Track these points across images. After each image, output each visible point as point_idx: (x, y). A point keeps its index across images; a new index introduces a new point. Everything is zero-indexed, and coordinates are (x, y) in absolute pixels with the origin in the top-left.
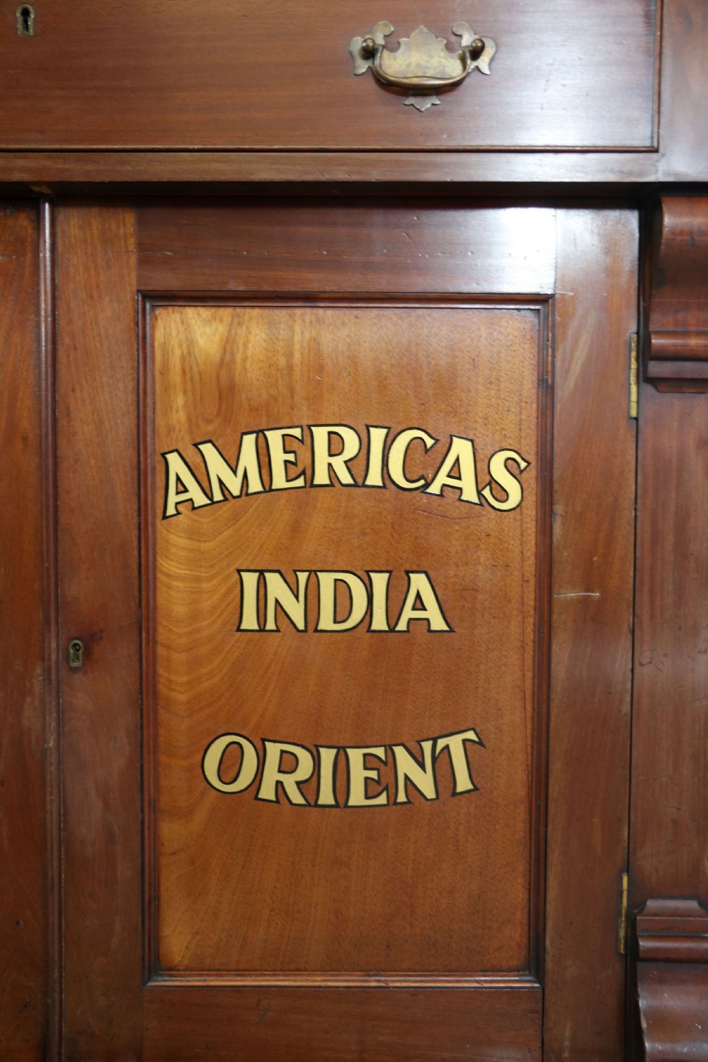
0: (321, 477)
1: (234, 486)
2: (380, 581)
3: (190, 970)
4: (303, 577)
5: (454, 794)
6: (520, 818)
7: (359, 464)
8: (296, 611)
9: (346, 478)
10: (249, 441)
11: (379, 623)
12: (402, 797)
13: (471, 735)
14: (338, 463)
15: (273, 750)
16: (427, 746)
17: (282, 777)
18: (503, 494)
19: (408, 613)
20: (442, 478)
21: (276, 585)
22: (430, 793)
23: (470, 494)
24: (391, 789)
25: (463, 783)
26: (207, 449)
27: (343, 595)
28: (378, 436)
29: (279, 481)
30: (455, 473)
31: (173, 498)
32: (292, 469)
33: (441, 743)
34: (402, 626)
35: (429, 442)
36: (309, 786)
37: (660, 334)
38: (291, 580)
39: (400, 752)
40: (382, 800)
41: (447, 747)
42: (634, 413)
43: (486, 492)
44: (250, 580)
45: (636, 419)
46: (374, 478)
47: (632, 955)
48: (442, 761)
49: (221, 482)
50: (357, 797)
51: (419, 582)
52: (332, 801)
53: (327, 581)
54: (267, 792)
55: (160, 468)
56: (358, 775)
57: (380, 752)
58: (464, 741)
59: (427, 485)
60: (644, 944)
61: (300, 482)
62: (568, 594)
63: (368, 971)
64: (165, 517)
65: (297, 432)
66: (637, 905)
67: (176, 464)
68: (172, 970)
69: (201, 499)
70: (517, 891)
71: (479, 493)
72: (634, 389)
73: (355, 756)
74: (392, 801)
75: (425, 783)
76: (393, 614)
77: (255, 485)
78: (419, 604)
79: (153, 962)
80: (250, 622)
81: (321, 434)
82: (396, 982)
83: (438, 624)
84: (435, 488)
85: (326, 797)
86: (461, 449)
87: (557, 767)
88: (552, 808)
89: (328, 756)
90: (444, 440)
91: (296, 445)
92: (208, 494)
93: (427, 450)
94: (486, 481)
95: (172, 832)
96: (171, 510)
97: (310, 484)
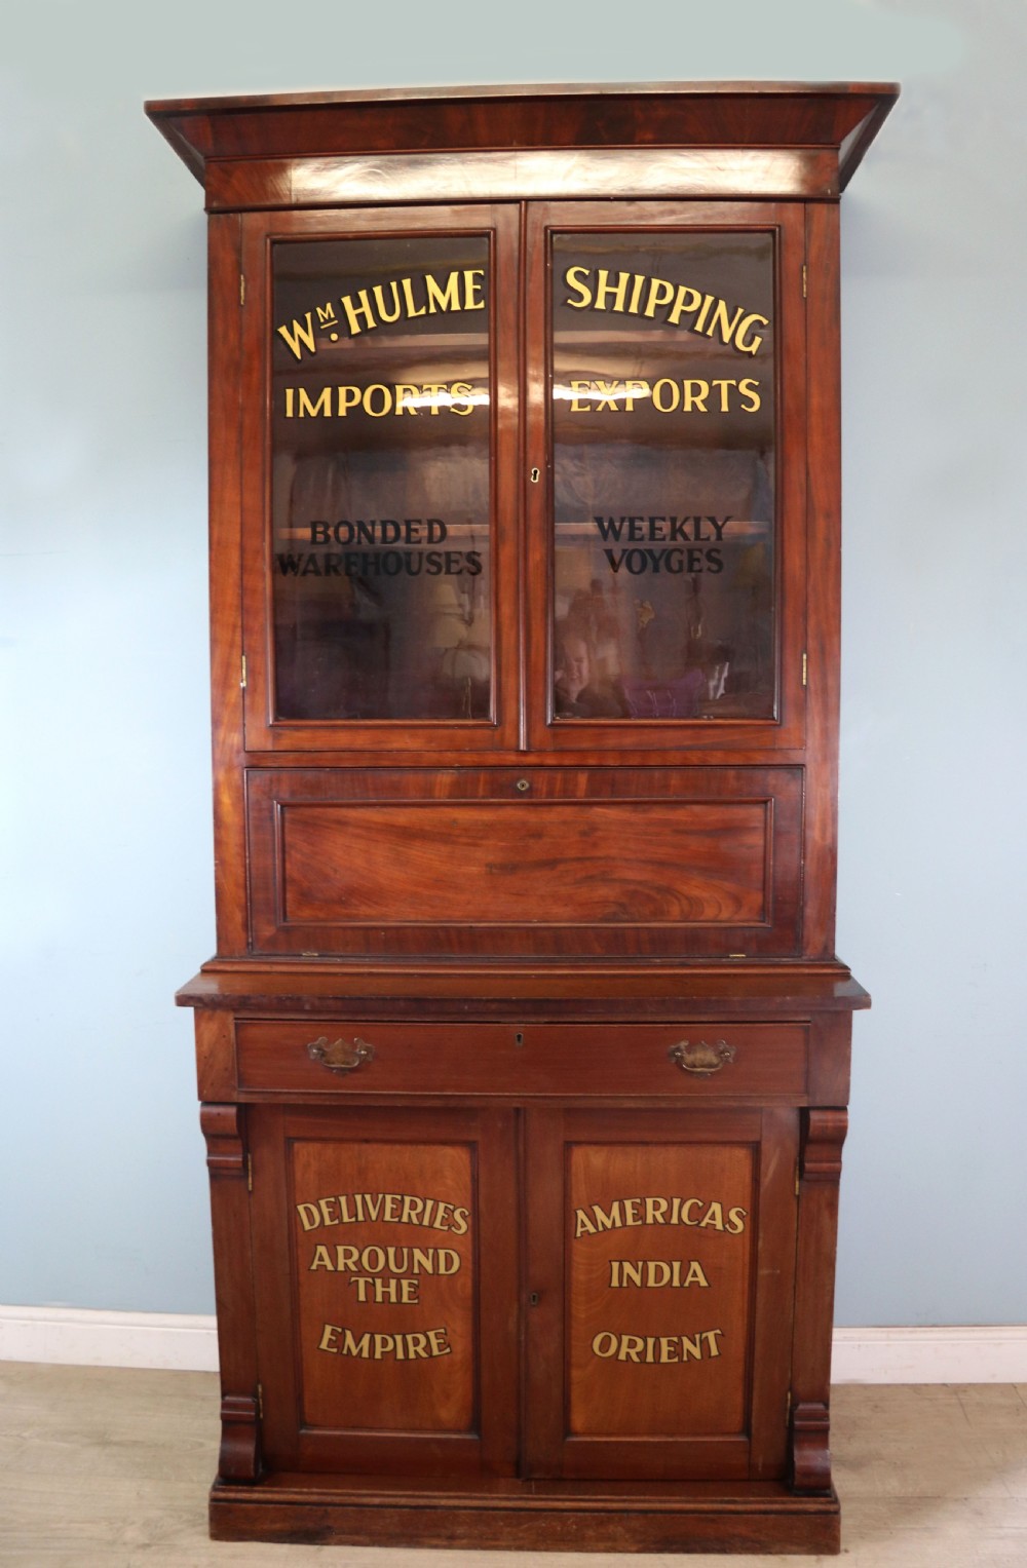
0: (650, 1220)
1: (609, 1224)
2: (676, 1265)
3: (584, 1434)
4: (640, 1264)
5: (710, 1357)
6: (740, 1369)
7: (667, 1215)
8: (637, 1279)
9: (661, 1220)
10: (616, 1205)
11: (676, 1283)
12: (685, 1358)
13: (718, 1332)
14: (658, 1214)
15: (625, 1339)
16: (697, 1336)
17: (629, 1350)
18: (734, 1226)
19: (690, 1279)
20: (707, 1220)
21: (628, 1268)
22: (698, 1356)
23: (719, 1226)
24: (680, 1355)
25: (714, 1352)
26: (596, 1209)
27: (659, 1272)
28: (676, 1202)
29: (630, 1222)
30: (713, 1217)
31: (579, 1230)
32: (637, 1217)
33: (704, 1335)
34: (687, 1284)
35: (701, 1204)
36: (642, 1354)
37: (811, 1161)
38: (634, 1264)
39: (685, 1339)
40: (676, 1360)
41: (707, 1337)
42: (797, 1193)
43: (727, 1226)
44: (615, 1265)
45: (798, 1197)
46: (675, 1220)
47: (791, 1429)
48: (704, 1344)
49: (603, 1223)
50: (664, 1359)
51: (695, 1266)
52: (652, 1360)
53: (652, 1266)
54: (622, 1357)
55: (574, 1217)
56: (665, 1349)
57: (675, 1339)
58: (715, 1334)
59: (700, 1223)
60: (797, 1423)
61: (640, 1223)
62: (763, 1272)
63: (669, 1434)
64: (576, 1238)
65: (638, 1201)
66: (795, 1405)
67: (581, 1215)
68: (576, 1434)
69: (592, 1230)
70: (738, 1399)
71: (724, 1226)
72: (797, 1183)
73: (664, 1341)
74: (681, 1360)
75: (696, 1352)
76: (683, 1279)
77: (618, 1223)
78: (695, 1275)
79: (568, 1430)
80: (615, 1283)
81: (650, 1202)
82: (680, 1439)
83: (703, 1283)
84: (703, 1224)
85: (650, 1358)
86: (716, 1207)
87: (758, 1347)
88: (756, 1365)
89: (651, 1341)
90: (708, 1204)
91: (638, 1207)
92: (596, 1227)
93: (699, 1208)
94: (726, 1220)
95: (576, 1374)
96: (579, 1235)
97: (644, 1223)
